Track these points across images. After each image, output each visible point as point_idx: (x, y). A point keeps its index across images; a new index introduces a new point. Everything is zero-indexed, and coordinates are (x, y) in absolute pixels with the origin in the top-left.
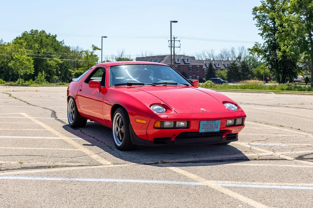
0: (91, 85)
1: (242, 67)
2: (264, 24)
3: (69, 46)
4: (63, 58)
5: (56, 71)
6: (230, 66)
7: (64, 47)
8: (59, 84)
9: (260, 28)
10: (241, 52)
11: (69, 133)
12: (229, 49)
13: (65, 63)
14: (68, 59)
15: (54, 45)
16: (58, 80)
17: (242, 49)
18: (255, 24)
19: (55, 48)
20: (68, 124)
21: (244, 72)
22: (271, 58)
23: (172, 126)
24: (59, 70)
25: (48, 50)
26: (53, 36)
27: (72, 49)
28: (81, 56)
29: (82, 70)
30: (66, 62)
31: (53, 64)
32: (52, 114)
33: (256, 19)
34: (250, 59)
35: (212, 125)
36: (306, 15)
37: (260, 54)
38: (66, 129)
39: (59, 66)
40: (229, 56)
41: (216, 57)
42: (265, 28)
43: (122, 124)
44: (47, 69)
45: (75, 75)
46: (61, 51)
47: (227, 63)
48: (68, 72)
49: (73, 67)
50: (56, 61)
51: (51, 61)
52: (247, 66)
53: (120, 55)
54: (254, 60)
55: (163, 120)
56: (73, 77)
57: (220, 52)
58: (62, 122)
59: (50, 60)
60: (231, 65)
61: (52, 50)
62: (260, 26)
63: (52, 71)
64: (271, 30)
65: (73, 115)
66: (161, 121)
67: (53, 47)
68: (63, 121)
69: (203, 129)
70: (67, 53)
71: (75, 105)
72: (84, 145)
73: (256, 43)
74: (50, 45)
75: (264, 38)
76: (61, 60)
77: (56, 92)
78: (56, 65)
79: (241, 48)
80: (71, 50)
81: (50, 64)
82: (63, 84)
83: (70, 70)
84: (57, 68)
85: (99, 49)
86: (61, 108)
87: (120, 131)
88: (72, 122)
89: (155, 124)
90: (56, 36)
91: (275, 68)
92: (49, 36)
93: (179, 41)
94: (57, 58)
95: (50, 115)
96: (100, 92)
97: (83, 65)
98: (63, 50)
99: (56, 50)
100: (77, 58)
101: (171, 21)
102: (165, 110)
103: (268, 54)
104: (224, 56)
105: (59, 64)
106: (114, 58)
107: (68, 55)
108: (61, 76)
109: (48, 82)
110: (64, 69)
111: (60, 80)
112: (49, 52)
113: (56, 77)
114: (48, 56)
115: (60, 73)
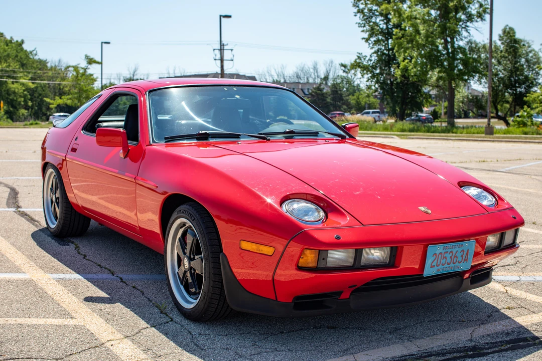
0: (102, 138)
1: (332, 94)
2: (371, 24)
3: (45, 59)
4: (35, 79)
5: (23, 102)
6: (313, 92)
7: (37, 61)
8: (28, 123)
9: (365, 28)
10: (328, 69)
11: (48, 257)
12: (309, 65)
13: (40, 89)
14: (44, 80)
15: (19, 57)
16: (27, 116)
17: (331, 65)
18: (357, 23)
19: (21, 63)
20: (46, 226)
21: (335, 101)
22: (382, 79)
23: (350, 262)
24: (30, 100)
25: (9, 66)
26: (17, 41)
27: (51, 64)
28: (66, 76)
29: (68, 99)
30: (41, 86)
31: (18, 89)
32: (9, 196)
33: (359, 15)
34: (342, 81)
35: (454, 253)
36: (438, 9)
37: (365, 72)
38: (40, 244)
39: (28, 92)
40: (309, 76)
41: (290, 77)
42: (372, 29)
43: (196, 250)
44: (7, 98)
45: (56, 108)
46: (32, 67)
47: (307, 87)
48: (45, 103)
49: (52, 93)
50: (23, 84)
51: (15, 85)
52: (339, 92)
53: (132, 73)
54: (349, 82)
55: (322, 247)
56: (52, 111)
57: (295, 70)
58: (31, 220)
59: (13, 83)
60: (314, 90)
61: (17, 65)
62: (364, 26)
63: (16, 101)
64: (382, 32)
65: (57, 209)
66: (319, 251)
67: (17, 61)
68: (34, 217)
69: (434, 266)
70: (43, 70)
71: (60, 185)
72: (89, 299)
73: (359, 54)
74: (13, 57)
75: (371, 45)
76: (33, 83)
77: (22, 141)
78: (24, 91)
79: (328, 62)
80: (49, 65)
81: (13, 89)
82: (36, 124)
83: (48, 100)
84: (25, 96)
85: (98, 63)
86: (29, 180)
87: (191, 268)
88: (54, 224)
89: (300, 257)
90: (23, 42)
91: (389, 95)
92: (11, 42)
93: (232, 50)
94: (25, 79)
95: (6, 200)
96: (125, 158)
97: (69, 90)
98: (35, 66)
99: (23, 65)
100: (59, 79)
101: (221, 16)
102: (322, 214)
103: (378, 71)
104: (302, 76)
105: (28, 89)
106: (122, 78)
107: (44, 73)
108: (32, 109)
109: (9, 120)
110: (38, 97)
111: (31, 117)
112: (11, 68)
113: (23, 111)
114: (9, 77)
115: (30, 104)
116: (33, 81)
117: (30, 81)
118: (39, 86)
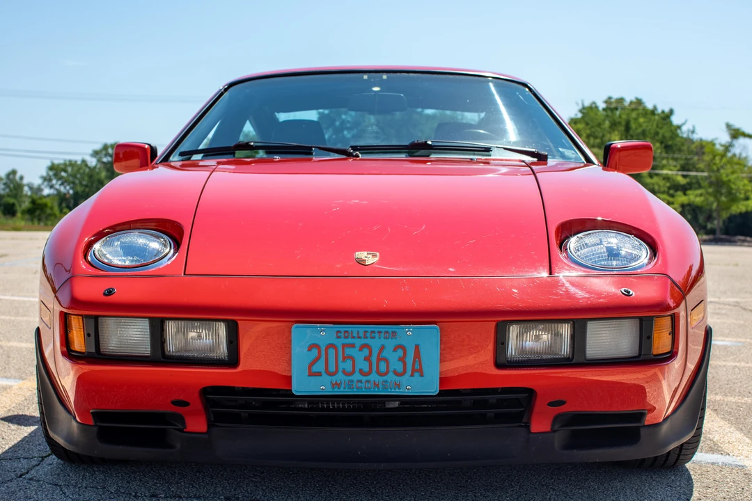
4: (688, 169)
14: (702, 171)
15: (660, 135)
19: (664, 144)
26: (663, 112)
31: (659, 186)
35: (375, 349)
46: (682, 151)
50: (667, 178)
61: (657, 148)
67: (659, 140)
69: (319, 374)
74: (652, 135)
76: (684, 176)
90: (671, 112)
92: (653, 112)
94: (670, 170)
99: (668, 148)
116: (685, 173)
117: (680, 173)
118: (694, 181)
